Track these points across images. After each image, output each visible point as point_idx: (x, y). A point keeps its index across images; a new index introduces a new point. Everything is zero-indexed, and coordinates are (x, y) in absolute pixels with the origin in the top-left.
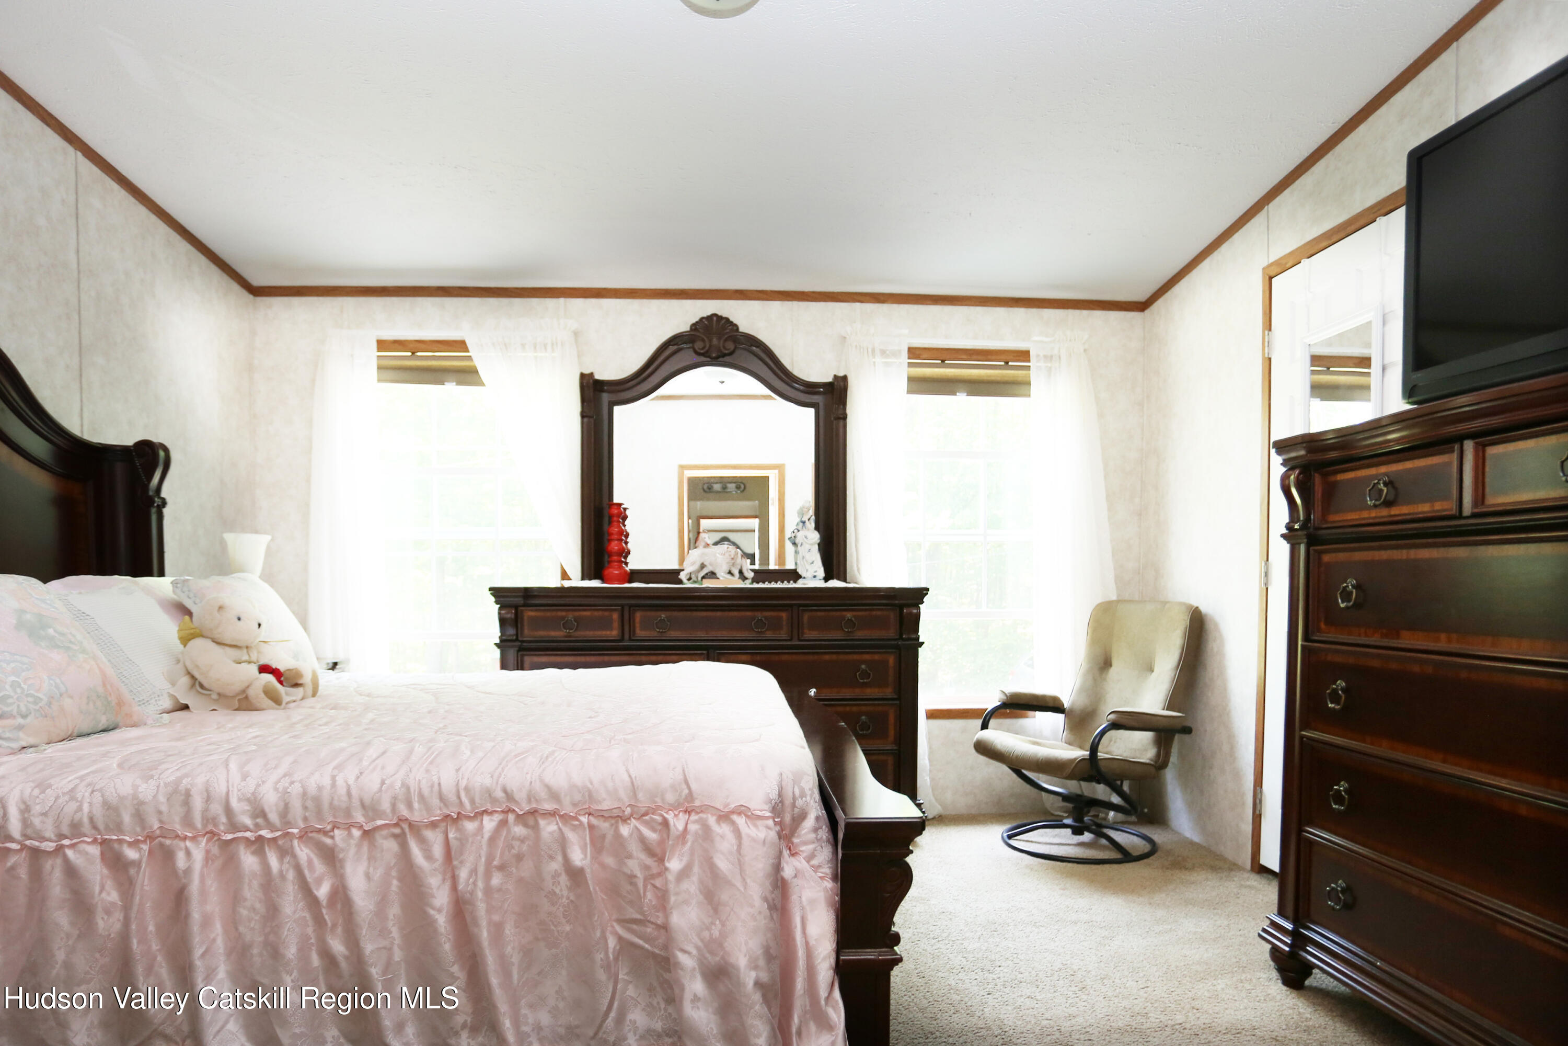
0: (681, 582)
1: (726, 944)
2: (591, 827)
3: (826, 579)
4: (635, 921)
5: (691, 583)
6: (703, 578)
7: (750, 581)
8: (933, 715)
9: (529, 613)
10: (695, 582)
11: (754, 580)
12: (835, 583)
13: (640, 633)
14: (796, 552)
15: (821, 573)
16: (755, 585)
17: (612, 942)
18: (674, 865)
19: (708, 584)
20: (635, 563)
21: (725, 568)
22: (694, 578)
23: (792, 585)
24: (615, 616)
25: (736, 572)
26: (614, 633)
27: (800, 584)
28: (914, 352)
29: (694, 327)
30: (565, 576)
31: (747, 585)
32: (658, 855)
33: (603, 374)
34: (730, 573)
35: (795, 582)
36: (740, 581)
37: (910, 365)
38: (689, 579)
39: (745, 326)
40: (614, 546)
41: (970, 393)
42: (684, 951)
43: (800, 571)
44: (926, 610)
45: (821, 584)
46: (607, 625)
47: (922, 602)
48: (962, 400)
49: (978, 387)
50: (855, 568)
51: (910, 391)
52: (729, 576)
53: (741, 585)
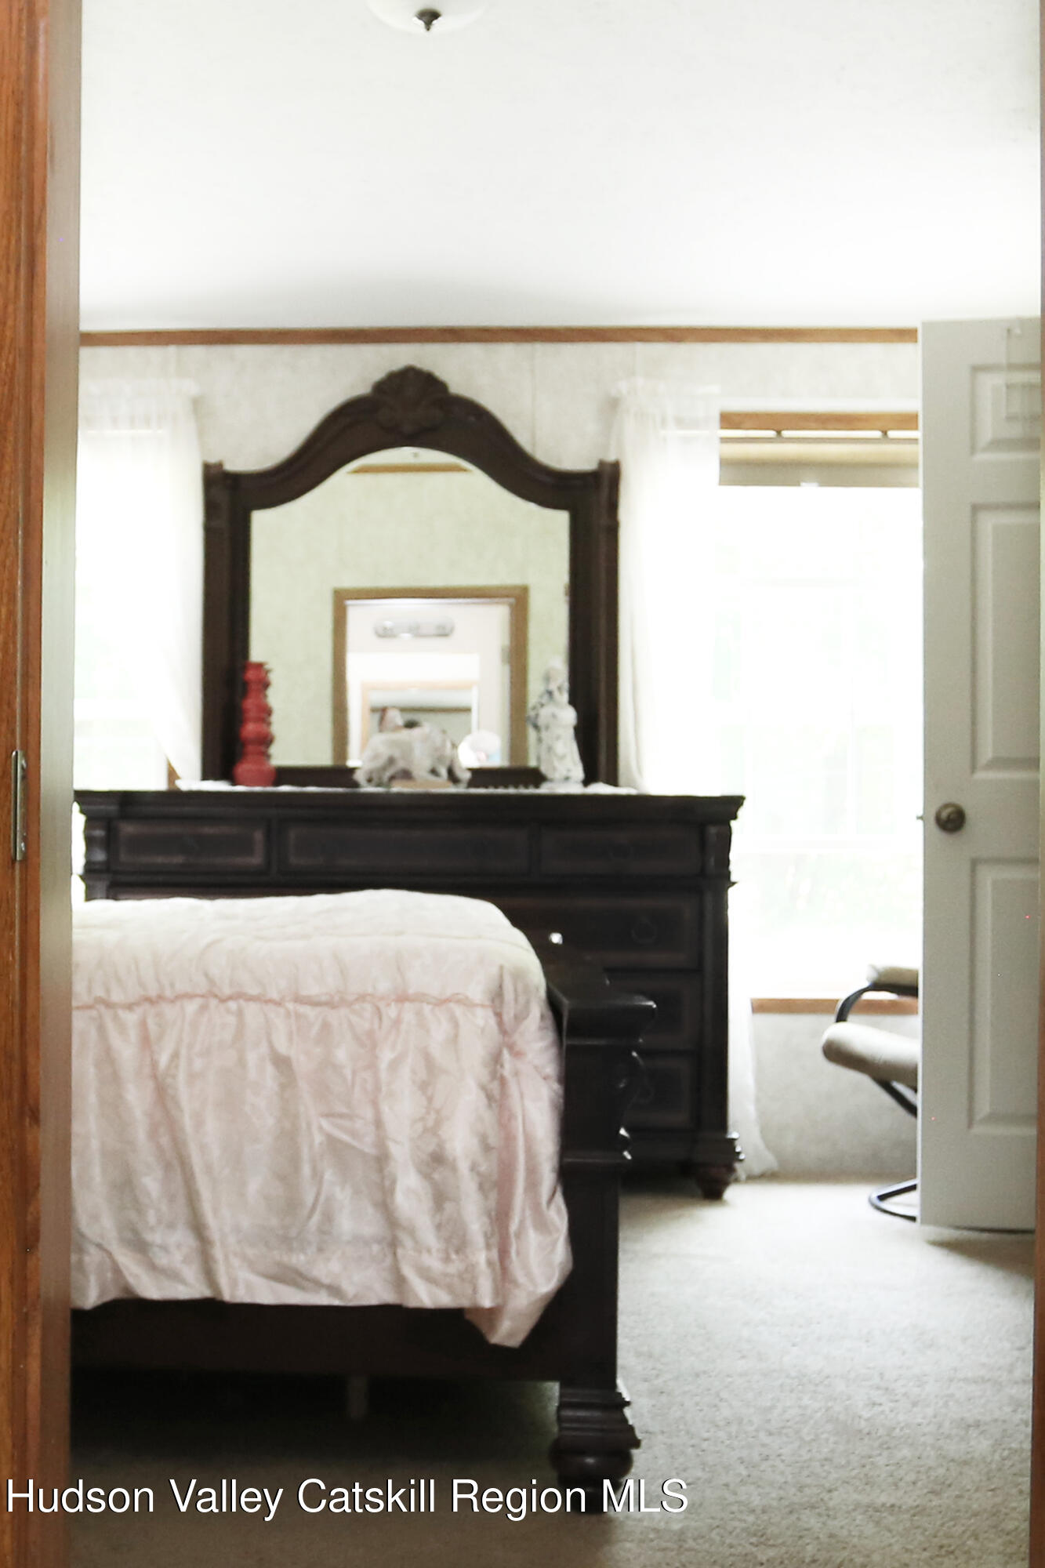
0: (356, 785)
1: (440, 1133)
2: (298, 1016)
3: (586, 782)
4: (341, 1116)
5: (373, 786)
6: (392, 778)
7: (465, 785)
8: (762, 1007)
9: (128, 829)
10: (379, 785)
11: (472, 783)
12: (601, 789)
13: (295, 860)
14: (540, 740)
15: (578, 773)
16: (473, 791)
17: (318, 1139)
18: (386, 1056)
19: (397, 788)
20: (282, 755)
21: (427, 764)
22: (376, 780)
23: (531, 791)
24: (259, 836)
25: (444, 772)
26: (256, 860)
27: (545, 789)
28: (729, 420)
29: (380, 387)
30: (172, 775)
31: (461, 789)
32: (369, 1044)
33: (237, 464)
34: (434, 772)
35: (537, 786)
36: (451, 784)
37: (724, 440)
38: (370, 781)
39: (458, 385)
40: (250, 729)
41: (824, 483)
42: (396, 1142)
43: (544, 769)
44: (740, 828)
45: (576, 788)
46: (246, 848)
47: (735, 817)
48: (809, 494)
49: (835, 473)
50: (633, 764)
51: (723, 481)
52: (432, 778)
53: (452, 789)
